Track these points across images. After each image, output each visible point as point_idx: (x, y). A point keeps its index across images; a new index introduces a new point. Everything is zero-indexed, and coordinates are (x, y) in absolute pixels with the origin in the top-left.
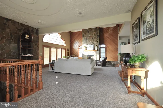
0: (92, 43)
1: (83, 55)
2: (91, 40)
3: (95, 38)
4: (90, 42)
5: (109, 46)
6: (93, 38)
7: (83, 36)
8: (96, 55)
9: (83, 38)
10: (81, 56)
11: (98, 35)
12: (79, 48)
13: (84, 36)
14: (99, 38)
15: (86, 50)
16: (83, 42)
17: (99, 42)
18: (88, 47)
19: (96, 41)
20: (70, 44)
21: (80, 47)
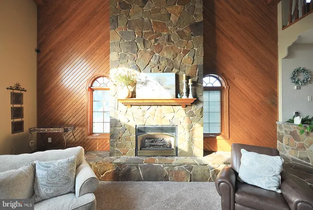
0: (163, 63)
1: (114, 123)
2: (159, 48)
3: (181, 35)
4: (152, 53)
5: (239, 82)
6: (169, 36)
7: (115, 23)
8: (191, 128)
9: (112, 32)
10: (101, 127)
11: (197, 24)
12: (91, 90)
13: (122, 23)
14: (200, 38)
15: (132, 101)
16: (113, 56)
17: (200, 61)
18: (143, 80)
19: (185, 52)
20: (39, 63)
21: (96, 85)
